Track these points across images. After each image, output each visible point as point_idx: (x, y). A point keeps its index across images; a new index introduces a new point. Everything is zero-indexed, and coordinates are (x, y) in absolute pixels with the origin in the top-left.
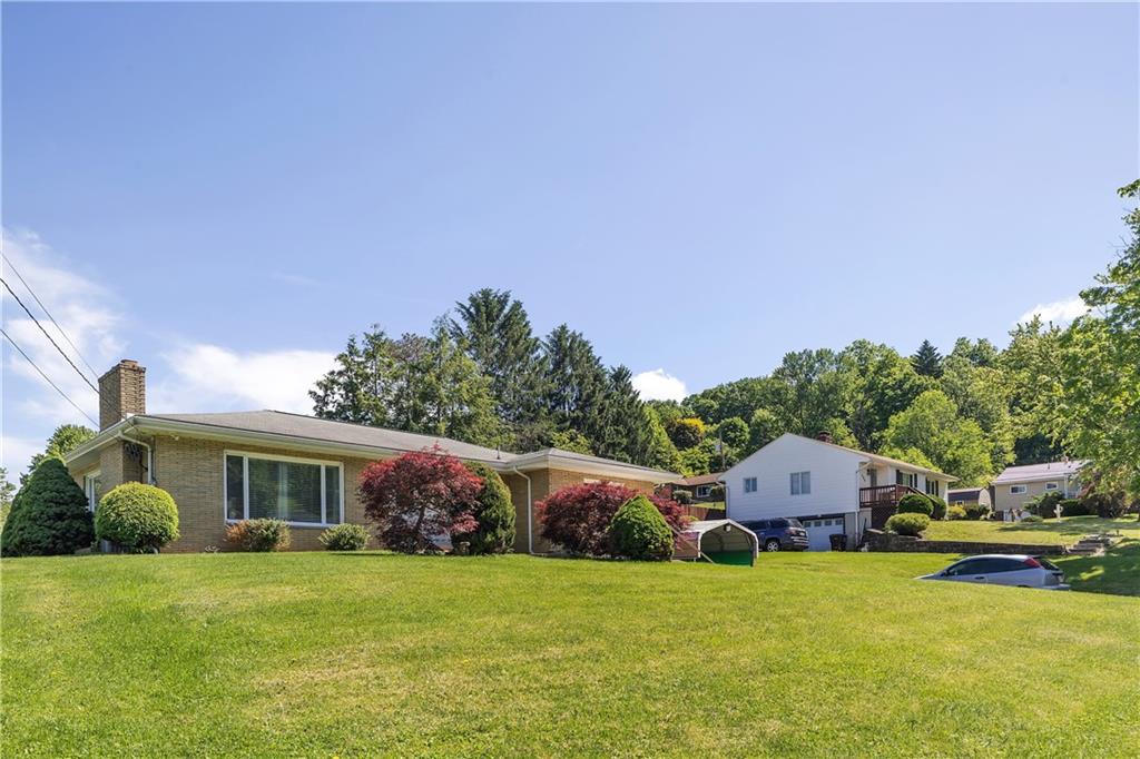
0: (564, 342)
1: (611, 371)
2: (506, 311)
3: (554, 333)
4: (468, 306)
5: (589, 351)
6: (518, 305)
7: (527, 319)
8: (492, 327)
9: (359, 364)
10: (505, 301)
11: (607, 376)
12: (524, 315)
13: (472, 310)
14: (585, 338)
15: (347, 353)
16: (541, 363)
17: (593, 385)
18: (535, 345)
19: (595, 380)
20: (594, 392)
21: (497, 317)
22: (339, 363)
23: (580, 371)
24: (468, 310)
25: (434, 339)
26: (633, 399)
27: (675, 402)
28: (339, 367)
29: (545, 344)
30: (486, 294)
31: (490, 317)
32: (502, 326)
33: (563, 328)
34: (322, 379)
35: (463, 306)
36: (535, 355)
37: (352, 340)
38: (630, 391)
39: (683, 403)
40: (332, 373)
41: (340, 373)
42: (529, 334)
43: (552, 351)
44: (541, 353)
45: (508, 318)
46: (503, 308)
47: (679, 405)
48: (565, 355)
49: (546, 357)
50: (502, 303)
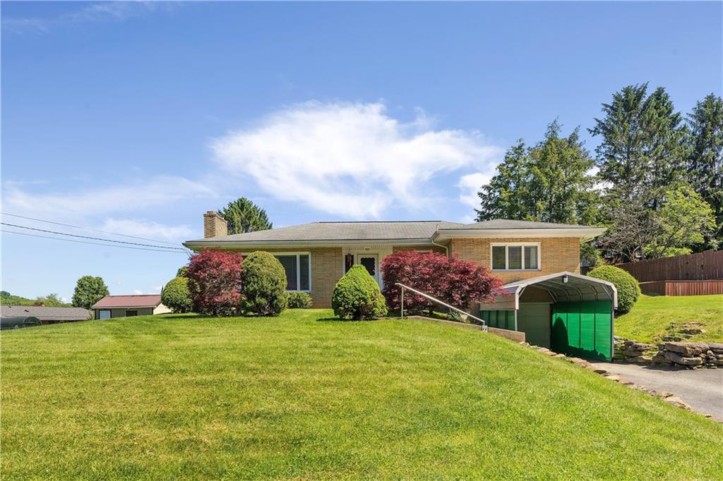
4: (612, 105)
7: (669, 100)
10: (643, 92)
12: (666, 97)
18: (677, 119)
21: (635, 106)
24: (612, 108)
30: (627, 91)
31: (628, 107)
33: (710, 97)
35: (607, 106)
42: (670, 111)
50: (639, 95)
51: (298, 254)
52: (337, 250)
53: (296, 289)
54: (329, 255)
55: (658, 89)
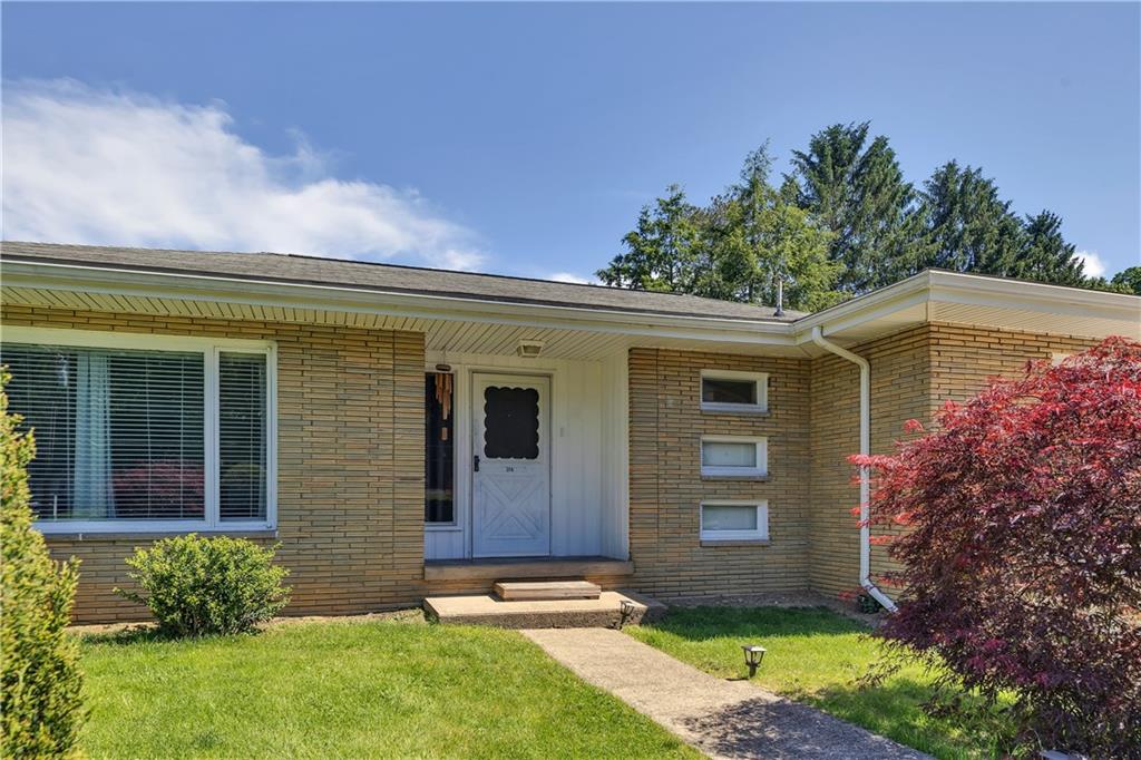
0: (951, 186)
1: (1027, 222)
2: (861, 153)
3: (937, 177)
4: (808, 155)
5: (992, 194)
6: (881, 143)
7: (895, 160)
8: (842, 175)
9: (653, 242)
10: (862, 138)
11: (1020, 229)
12: (891, 155)
13: (815, 159)
14: (985, 176)
15: (638, 231)
16: (914, 218)
17: (997, 242)
18: (907, 194)
19: (1001, 234)
20: (999, 252)
21: (850, 161)
22: (627, 244)
23: (977, 223)
24: (807, 160)
25: (746, 185)
26: (1064, 259)
27: (1102, 279)
28: (626, 250)
29: (922, 194)
30: (834, 133)
31: (838, 161)
32: (856, 175)
33: (951, 167)
34: (606, 267)
35: (800, 155)
36: (906, 210)
37: (645, 213)
38: (1059, 246)
39: (1114, 280)
40: (619, 259)
41: (628, 259)
42: (897, 179)
43: (932, 202)
44: (915, 205)
45: (865, 162)
46: (858, 147)
47: (1109, 283)
48: (953, 203)
49: (923, 209)
50: (857, 142)
51: (211, 349)
52: (404, 343)
53: (198, 514)
54: (363, 362)
55: (877, 139)
